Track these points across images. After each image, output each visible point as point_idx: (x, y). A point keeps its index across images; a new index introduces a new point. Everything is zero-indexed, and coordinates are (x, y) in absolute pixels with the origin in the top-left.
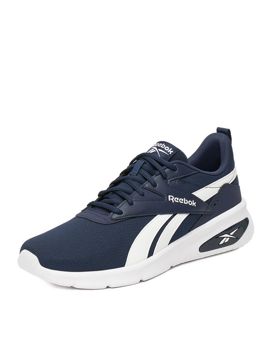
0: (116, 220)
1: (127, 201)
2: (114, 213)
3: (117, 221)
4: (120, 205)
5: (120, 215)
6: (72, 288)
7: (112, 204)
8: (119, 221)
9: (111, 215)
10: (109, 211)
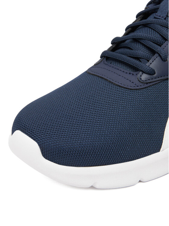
0: (147, 83)
1: (160, 55)
2: (143, 72)
3: (149, 85)
4: (151, 61)
5: (151, 76)
6: (92, 187)
7: (138, 58)
8: (151, 84)
9: (139, 75)
10: (136, 69)
